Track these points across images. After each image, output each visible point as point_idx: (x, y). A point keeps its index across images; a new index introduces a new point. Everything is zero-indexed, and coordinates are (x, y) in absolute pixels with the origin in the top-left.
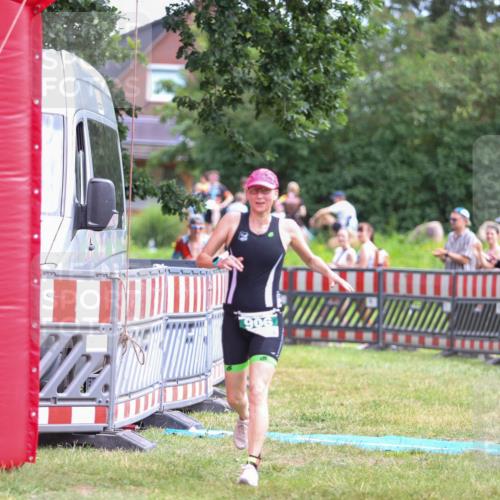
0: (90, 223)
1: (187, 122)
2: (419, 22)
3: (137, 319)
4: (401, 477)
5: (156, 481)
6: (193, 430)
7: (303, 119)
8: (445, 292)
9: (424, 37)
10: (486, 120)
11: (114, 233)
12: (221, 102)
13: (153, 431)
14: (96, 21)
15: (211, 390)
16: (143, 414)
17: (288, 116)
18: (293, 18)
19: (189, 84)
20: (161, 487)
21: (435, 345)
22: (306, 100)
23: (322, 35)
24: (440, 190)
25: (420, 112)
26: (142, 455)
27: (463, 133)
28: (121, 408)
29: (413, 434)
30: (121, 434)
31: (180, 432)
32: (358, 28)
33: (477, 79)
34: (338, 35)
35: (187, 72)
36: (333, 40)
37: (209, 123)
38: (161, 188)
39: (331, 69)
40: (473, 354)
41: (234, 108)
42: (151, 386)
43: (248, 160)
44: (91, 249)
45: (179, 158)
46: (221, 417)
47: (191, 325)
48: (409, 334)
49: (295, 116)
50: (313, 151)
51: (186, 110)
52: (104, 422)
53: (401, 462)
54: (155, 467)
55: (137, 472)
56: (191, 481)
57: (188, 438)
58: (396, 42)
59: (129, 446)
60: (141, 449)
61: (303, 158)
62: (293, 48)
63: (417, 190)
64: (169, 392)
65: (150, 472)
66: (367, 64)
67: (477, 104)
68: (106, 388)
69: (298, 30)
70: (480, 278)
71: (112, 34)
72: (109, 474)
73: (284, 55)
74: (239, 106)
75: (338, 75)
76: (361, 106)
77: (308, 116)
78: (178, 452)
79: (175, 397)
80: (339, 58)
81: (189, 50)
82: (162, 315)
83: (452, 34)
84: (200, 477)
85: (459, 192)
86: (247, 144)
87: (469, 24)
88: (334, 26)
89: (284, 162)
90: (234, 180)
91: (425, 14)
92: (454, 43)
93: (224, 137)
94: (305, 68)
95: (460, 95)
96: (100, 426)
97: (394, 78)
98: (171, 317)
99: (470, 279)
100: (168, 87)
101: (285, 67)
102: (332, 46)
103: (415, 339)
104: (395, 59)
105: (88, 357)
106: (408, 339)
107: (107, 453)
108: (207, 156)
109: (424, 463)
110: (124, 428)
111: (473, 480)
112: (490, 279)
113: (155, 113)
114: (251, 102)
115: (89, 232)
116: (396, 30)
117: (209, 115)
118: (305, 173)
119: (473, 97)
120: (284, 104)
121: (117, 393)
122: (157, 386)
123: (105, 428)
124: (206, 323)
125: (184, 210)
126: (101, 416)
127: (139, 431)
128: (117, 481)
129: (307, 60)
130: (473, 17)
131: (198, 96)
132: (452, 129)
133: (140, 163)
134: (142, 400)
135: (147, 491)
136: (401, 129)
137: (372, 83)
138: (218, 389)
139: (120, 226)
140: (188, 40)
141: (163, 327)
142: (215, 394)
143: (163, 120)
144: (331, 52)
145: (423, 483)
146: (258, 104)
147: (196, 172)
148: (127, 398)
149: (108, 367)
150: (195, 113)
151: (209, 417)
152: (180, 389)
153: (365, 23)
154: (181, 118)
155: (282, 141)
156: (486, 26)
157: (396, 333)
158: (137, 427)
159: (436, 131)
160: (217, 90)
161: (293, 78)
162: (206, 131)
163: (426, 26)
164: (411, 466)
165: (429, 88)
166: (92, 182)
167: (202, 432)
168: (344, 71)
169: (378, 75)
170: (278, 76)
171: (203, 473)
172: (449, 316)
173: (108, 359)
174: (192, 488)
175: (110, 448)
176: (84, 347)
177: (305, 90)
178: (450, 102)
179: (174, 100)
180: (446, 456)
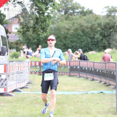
0: (2, 54)
1: (20, 35)
2: (62, 15)
3: (11, 72)
4: (61, 99)
5: (15, 102)
6: (22, 92)
7: (41, 33)
8: (68, 64)
9: (63, 18)
10: (75, 33)
11: (7, 56)
12: (26, 31)
13: (15, 92)
14: (2, 17)
15: (25, 84)
16: (13, 89)
17: (39, 33)
18: (39, 15)
19: (20, 28)
20: (16, 103)
21: (67, 74)
22: (42, 30)
23: (44, 18)
24: (67, 46)
25: (63, 32)
26: (13, 97)
27: (71, 35)
28: (9, 89)
29: (63, 91)
30: (9, 93)
31: (20, 92)
32: (51, 16)
33: (73, 25)
34: (47, 18)
35: (20, 26)
36: (46, 19)
37: (24, 35)
38: (16, 47)
39: (46, 24)
40: (74, 76)
41: (28, 32)
42: (14, 84)
43: (32, 42)
44: (2, 59)
45: (19, 42)
46: (27, 89)
47: (21, 73)
48: (62, 73)
49: (40, 33)
50: (44, 40)
51: (20, 33)
52: (6, 91)
53: (61, 96)
54: (15, 99)
55: (12, 100)
56: (22, 101)
57: (21, 94)
58: (58, 19)
59: (10, 95)
60: (13, 96)
61: (42, 41)
62: (39, 21)
63: (63, 46)
64: (18, 85)
65: (14, 100)
66: (53, 23)
67: (73, 30)
68: (6, 85)
69: (40, 17)
70: (75, 62)
71: (5, 19)
72: (7, 101)
73: (37, 22)
74: (29, 32)
75: (47, 25)
76: (52, 31)
77: (42, 33)
78: (19, 96)
79: (19, 86)
80: (47, 22)
81: (20, 22)
82: (16, 71)
83: (68, 17)
84: (24, 101)
85: (71, 46)
86: (31, 39)
87: (71, 15)
88: (46, 16)
89: (38, 42)
90: (29, 46)
91: (63, 13)
92: (69, 19)
93: (27, 38)
94: (41, 24)
95: (70, 28)
96: (5, 92)
97: (58, 26)
98: (18, 71)
99: (73, 62)
100: (16, 29)
101: (38, 24)
102: (46, 20)
103: (63, 74)
104: (58, 22)
105: (2, 79)
106: (62, 74)
107: (6, 97)
108: (24, 41)
109: (65, 96)
110: (10, 92)
111: (74, 99)
112: (76, 62)
113: (14, 34)
114: (32, 31)
115: (2, 56)
116: (58, 17)
117: (24, 33)
118: (42, 44)
119: (72, 29)
120: (38, 31)
121: (8, 86)
122: (15, 84)
123: (6, 92)
124: (24, 72)
125: (20, 51)
126: (5, 90)
127: (12, 93)
128: (8, 102)
129: (42, 22)
130: (72, 14)
131: (22, 30)
132: (69, 34)
133: (12, 43)
134: (13, 87)
135: (14, 104)
136: (59, 35)
137: (54, 27)
138: (27, 84)
139: (7, 55)
140: (20, 20)
141: (16, 73)
142: (26, 85)
143: (16, 35)
144: (46, 21)
145: (65, 100)
146: (33, 31)
147: (22, 44)
148: (9, 87)
149: (6, 81)
150: (21, 33)
151: (25, 89)
152: (20, 84)
153: (52, 15)
154: (19, 34)
155: (38, 38)
156: (75, 15)
157: (60, 72)
158: (12, 92)
159: (66, 35)
160: (25, 29)
161: (39, 26)
162: (23, 36)
163: (64, 16)
164: (62, 97)
165: (64, 27)
166: (2, 47)
167: (24, 92)
168: (48, 24)
169: (55, 25)
170: (36, 26)
171: (24, 100)
172: (69, 69)
173: (6, 79)
174: (22, 103)
175: (7, 96)
176: (1, 77)
177: (42, 28)
178: (68, 30)
179: (17, 31)
180: (69, 95)
